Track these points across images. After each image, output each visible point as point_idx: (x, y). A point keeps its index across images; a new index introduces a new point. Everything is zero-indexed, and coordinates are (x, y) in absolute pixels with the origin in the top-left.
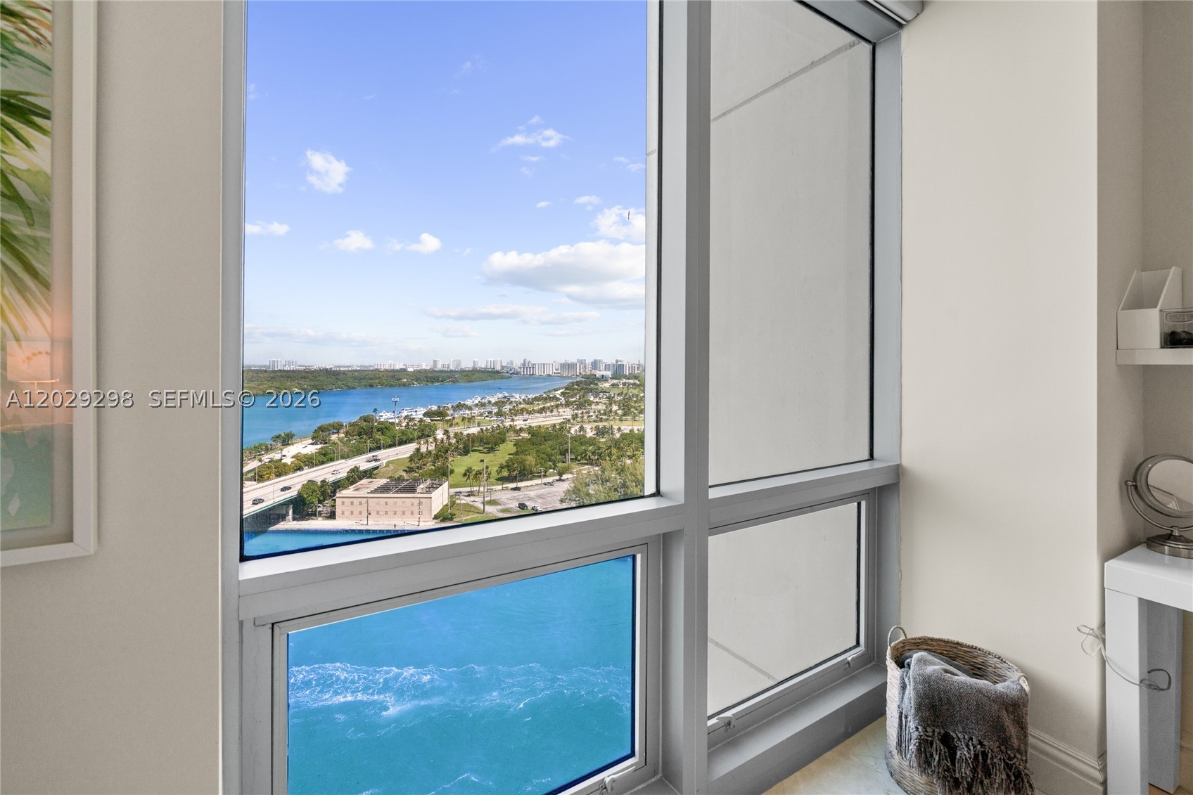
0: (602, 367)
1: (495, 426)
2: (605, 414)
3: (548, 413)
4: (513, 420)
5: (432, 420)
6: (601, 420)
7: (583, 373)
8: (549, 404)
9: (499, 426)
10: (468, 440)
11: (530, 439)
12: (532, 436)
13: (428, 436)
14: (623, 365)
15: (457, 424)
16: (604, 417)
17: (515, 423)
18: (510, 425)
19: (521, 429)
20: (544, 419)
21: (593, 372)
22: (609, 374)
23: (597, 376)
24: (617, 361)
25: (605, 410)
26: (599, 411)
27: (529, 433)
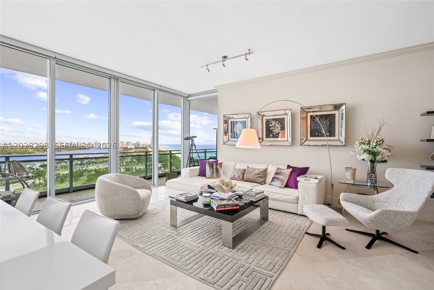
0: (131, 144)
1: (78, 170)
2: (130, 163)
3: (105, 163)
4: (87, 167)
5: (44, 169)
6: (128, 165)
7: (123, 147)
8: (106, 160)
9: (80, 169)
10: (63, 176)
11: (95, 174)
12: (96, 173)
13: (41, 176)
14: (139, 144)
15: (58, 170)
16: (129, 164)
17: (88, 168)
18: (86, 169)
19: (91, 170)
20: (103, 166)
21: (127, 146)
22: (133, 147)
23: (128, 148)
24: (137, 142)
25: (130, 161)
26: (128, 162)
27: (95, 172)
